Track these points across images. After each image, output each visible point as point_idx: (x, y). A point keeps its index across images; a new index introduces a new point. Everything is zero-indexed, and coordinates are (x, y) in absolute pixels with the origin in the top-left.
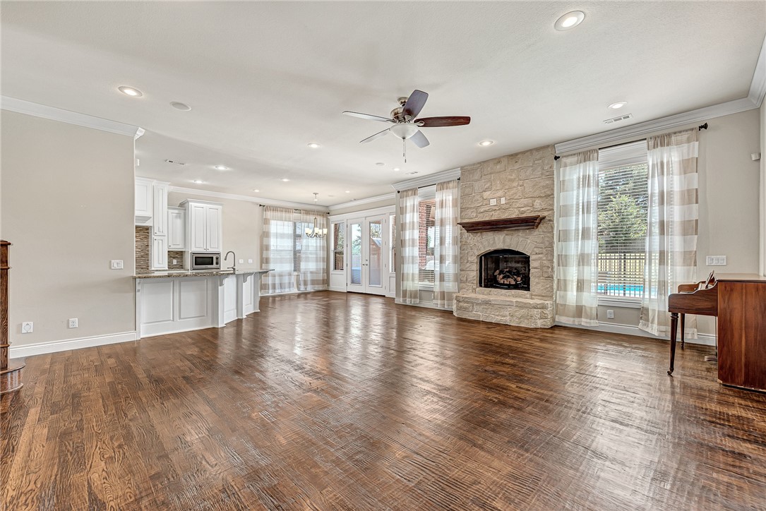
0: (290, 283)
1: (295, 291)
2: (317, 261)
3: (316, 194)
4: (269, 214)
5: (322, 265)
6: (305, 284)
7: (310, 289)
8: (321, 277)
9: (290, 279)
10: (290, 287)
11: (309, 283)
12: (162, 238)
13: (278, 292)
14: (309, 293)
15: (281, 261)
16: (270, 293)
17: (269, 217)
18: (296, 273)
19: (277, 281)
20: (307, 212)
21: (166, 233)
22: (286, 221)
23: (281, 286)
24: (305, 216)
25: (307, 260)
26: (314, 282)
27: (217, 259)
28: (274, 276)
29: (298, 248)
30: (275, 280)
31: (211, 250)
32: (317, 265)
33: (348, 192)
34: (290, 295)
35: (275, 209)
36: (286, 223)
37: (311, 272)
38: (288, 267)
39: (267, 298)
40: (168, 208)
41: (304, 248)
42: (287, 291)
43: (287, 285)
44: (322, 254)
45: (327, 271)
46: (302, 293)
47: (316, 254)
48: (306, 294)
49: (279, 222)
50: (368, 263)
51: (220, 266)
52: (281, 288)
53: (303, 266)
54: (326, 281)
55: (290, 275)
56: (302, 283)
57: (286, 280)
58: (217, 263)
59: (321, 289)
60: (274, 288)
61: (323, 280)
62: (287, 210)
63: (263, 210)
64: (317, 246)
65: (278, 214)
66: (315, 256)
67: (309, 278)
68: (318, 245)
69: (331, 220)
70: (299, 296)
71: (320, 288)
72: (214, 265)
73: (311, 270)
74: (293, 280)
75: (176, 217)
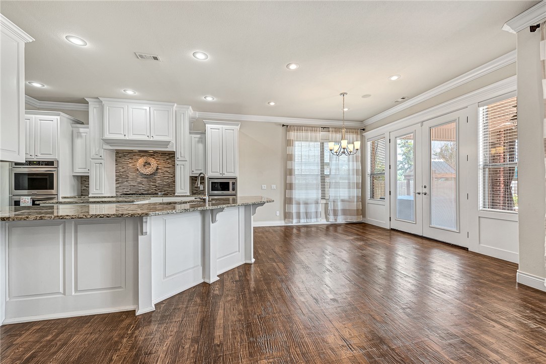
0: (317, 212)
1: (322, 221)
2: (349, 188)
3: (343, 94)
4: (292, 135)
5: (355, 193)
6: (335, 213)
7: (341, 220)
8: (354, 206)
9: (317, 208)
10: (317, 217)
11: (340, 213)
12: (183, 163)
13: (303, 222)
14: (339, 225)
15: (307, 187)
16: (295, 222)
17: (292, 138)
18: (324, 201)
19: (302, 210)
20: (337, 129)
21: (187, 158)
22: (311, 141)
23: (307, 215)
24: (334, 135)
25: (337, 185)
26: (345, 212)
27: (233, 184)
28: (298, 203)
29: (326, 172)
30: (299, 208)
31: (227, 175)
32: (349, 192)
33: (394, 78)
34: (317, 226)
35: (299, 128)
36: (312, 144)
37: (343, 201)
38: (315, 194)
39: (291, 227)
40: (190, 133)
41: (333, 172)
42: (313, 221)
43: (313, 215)
44: (356, 179)
45: (362, 199)
46: (332, 225)
47: (349, 179)
48: (335, 226)
49: (303, 143)
50: (425, 190)
51: (236, 193)
52: (307, 218)
53: (331, 193)
54: (362, 212)
55: (317, 203)
56: (331, 213)
57: (312, 209)
58: (233, 190)
59: (355, 221)
60: (299, 217)
61: (357, 210)
62: (313, 128)
63: (287, 131)
64: (349, 170)
65: (303, 134)
66: (347, 181)
67: (340, 206)
68: (351, 168)
69: (367, 138)
70: (328, 227)
71: (354, 219)
72: (231, 192)
73: (342, 198)
74: (321, 209)
75: (198, 142)
